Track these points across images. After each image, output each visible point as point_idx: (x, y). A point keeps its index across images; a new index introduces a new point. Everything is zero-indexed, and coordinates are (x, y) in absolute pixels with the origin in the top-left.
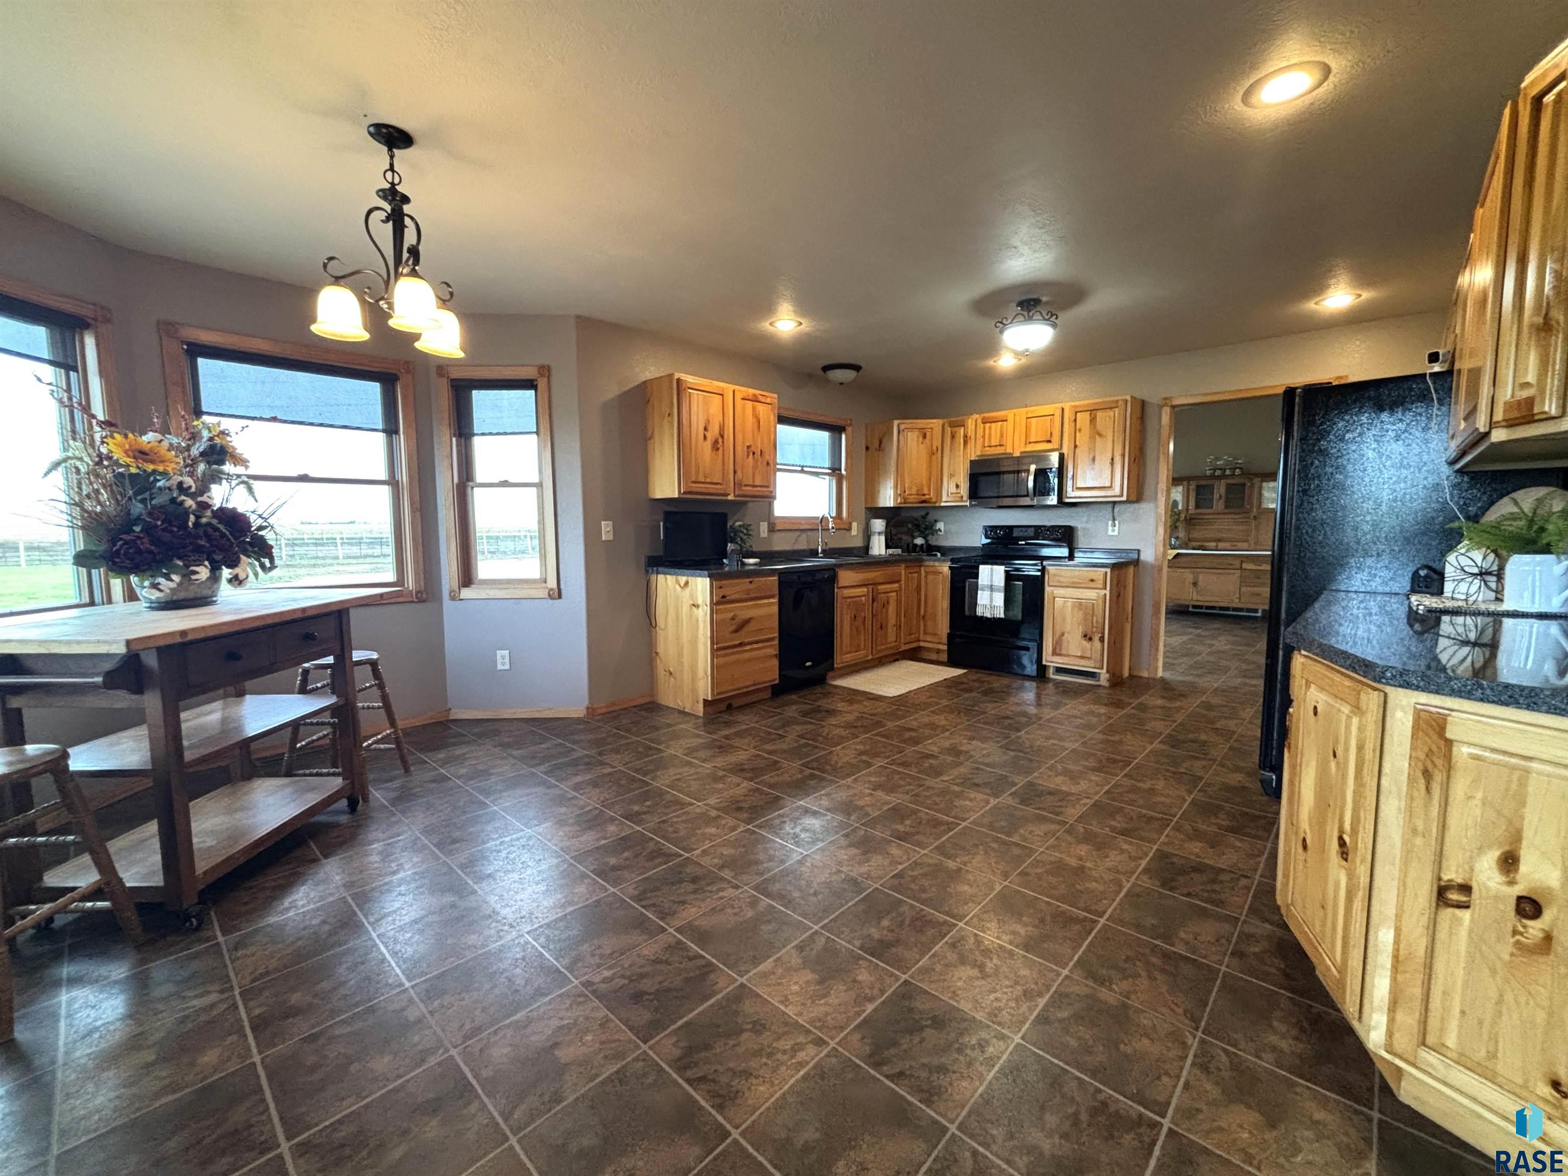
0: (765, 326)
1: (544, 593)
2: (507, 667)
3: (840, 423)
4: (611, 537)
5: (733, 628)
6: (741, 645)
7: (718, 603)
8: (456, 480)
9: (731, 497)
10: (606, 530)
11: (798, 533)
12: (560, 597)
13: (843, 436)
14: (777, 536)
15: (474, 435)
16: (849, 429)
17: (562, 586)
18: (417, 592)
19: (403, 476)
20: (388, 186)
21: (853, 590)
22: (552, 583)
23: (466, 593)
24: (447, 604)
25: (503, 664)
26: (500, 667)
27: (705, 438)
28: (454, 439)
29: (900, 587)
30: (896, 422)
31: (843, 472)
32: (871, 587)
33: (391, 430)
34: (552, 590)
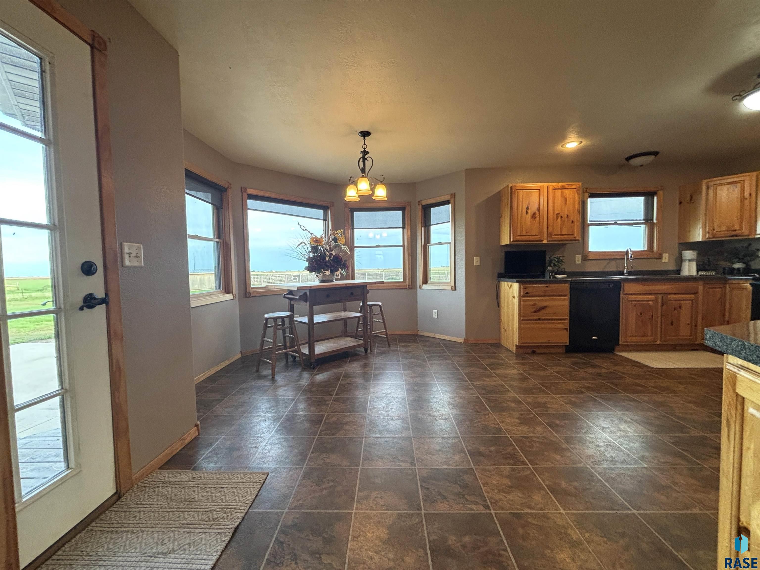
0: (559, 148)
1: (449, 288)
2: (436, 317)
3: (652, 189)
4: (478, 264)
5: (534, 310)
6: (539, 319)
7: (523, 296)
8: (423, 243)
9: (545, 242)
10: (476, 261)
11: (608, 261)
12: (455, 290)
13: (655, 198)
14: (588, 263)
15: (431, 225)
16: (661, 193)
17: (457, 285)
18: (409, 285)
19: (406, 244)
20: (363, 150)
21: (640, 297)
22: (453, 284)
23: (424, 286)
24: (419, 290)
25: (435, 315)
26: (434, 317)
27: (527, 213)
28: (423, 228)
29: (697, 298)
30: (705, 181)
31: (655, 221)
32: (660, 296)
33: (403, 228)
34: (452, 286)
